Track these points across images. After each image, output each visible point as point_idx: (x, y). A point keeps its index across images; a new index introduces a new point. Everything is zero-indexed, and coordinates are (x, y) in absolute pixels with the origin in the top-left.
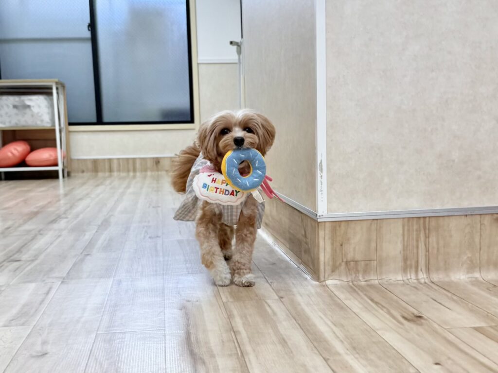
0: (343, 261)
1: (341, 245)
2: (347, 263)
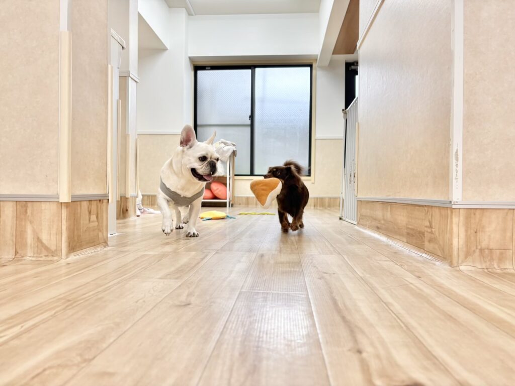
1: (476, 233)
2: (481, 250)
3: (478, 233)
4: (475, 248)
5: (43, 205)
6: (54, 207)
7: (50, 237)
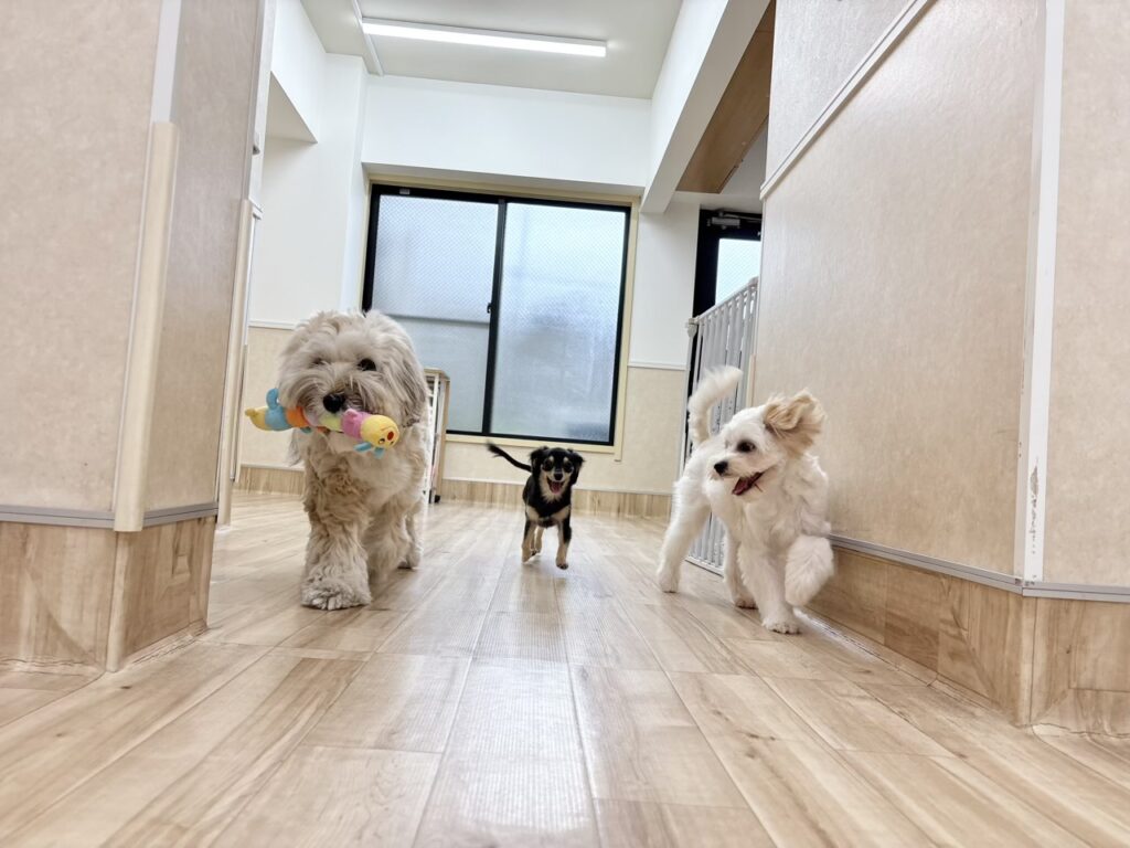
0: (1069, 688)
1: (1068, 652)
2: (1078, 690)
3: (1073, 653)
4: (1066, 687)
5: (70, 535)
6: (98, 542)
7: (81, 616)
